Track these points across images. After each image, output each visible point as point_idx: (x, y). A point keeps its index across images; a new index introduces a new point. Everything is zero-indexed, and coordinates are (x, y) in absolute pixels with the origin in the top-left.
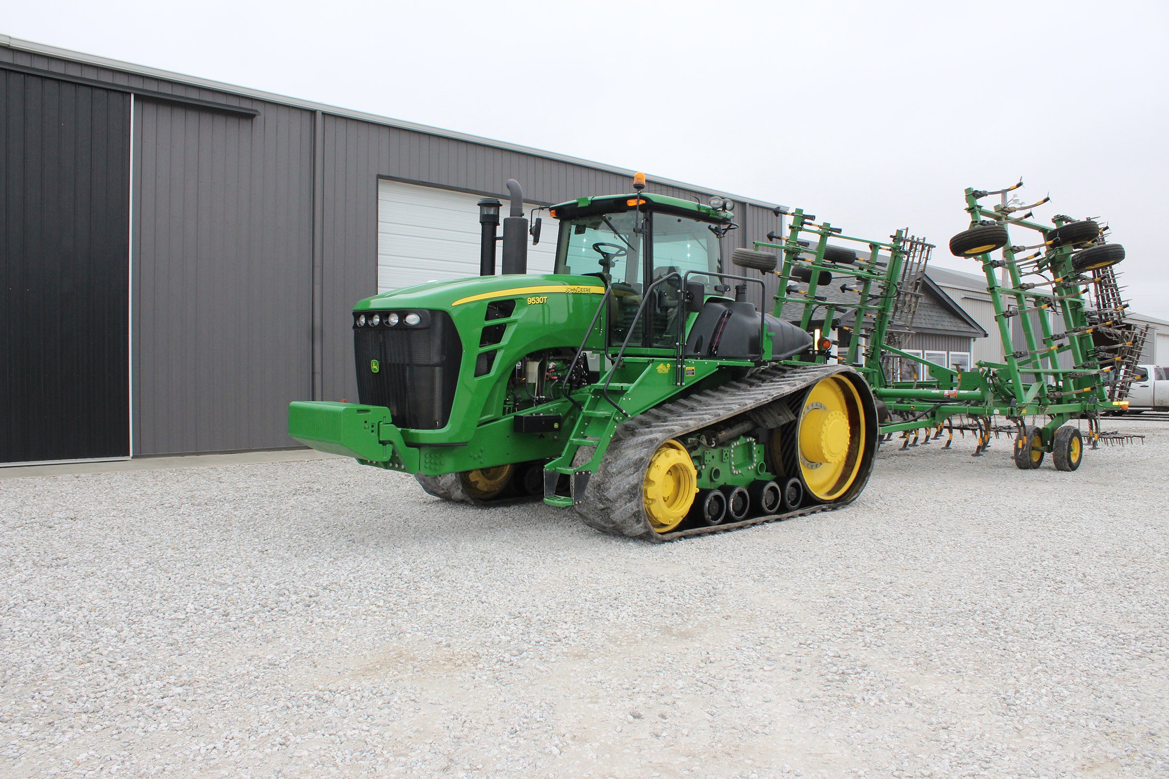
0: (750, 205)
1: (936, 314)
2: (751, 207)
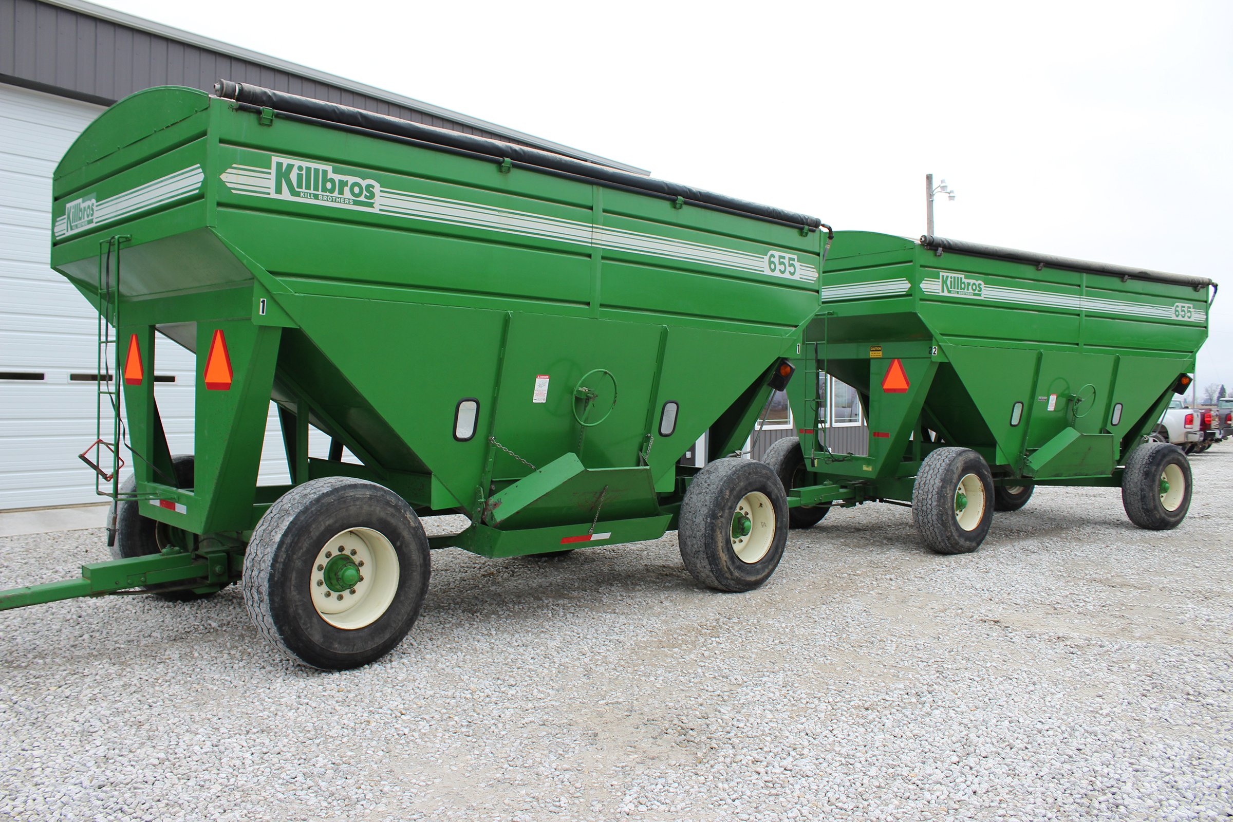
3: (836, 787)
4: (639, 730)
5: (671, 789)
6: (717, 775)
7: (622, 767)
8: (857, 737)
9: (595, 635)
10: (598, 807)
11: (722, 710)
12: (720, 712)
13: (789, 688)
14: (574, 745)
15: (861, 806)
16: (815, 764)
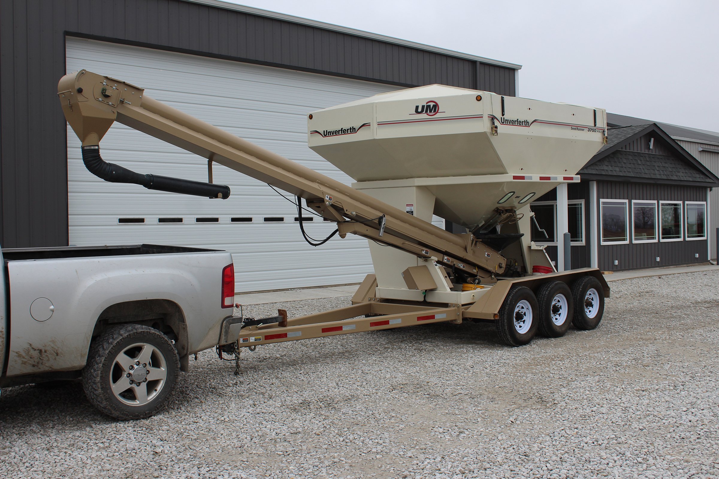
0: (481, 63)
1: (671, 166)
3: (617, 417)
4: (517, 397)
5: (532, 417)
6: (556, 412)
7: (508, 410)
8: (634, 401)
9: (492, 360)
10: (496, 421)
11: (562, 390)
12: (561, 391)
13: (601, 382)
14: (483, 402)
15: (628, 424)
16: (608, 410)
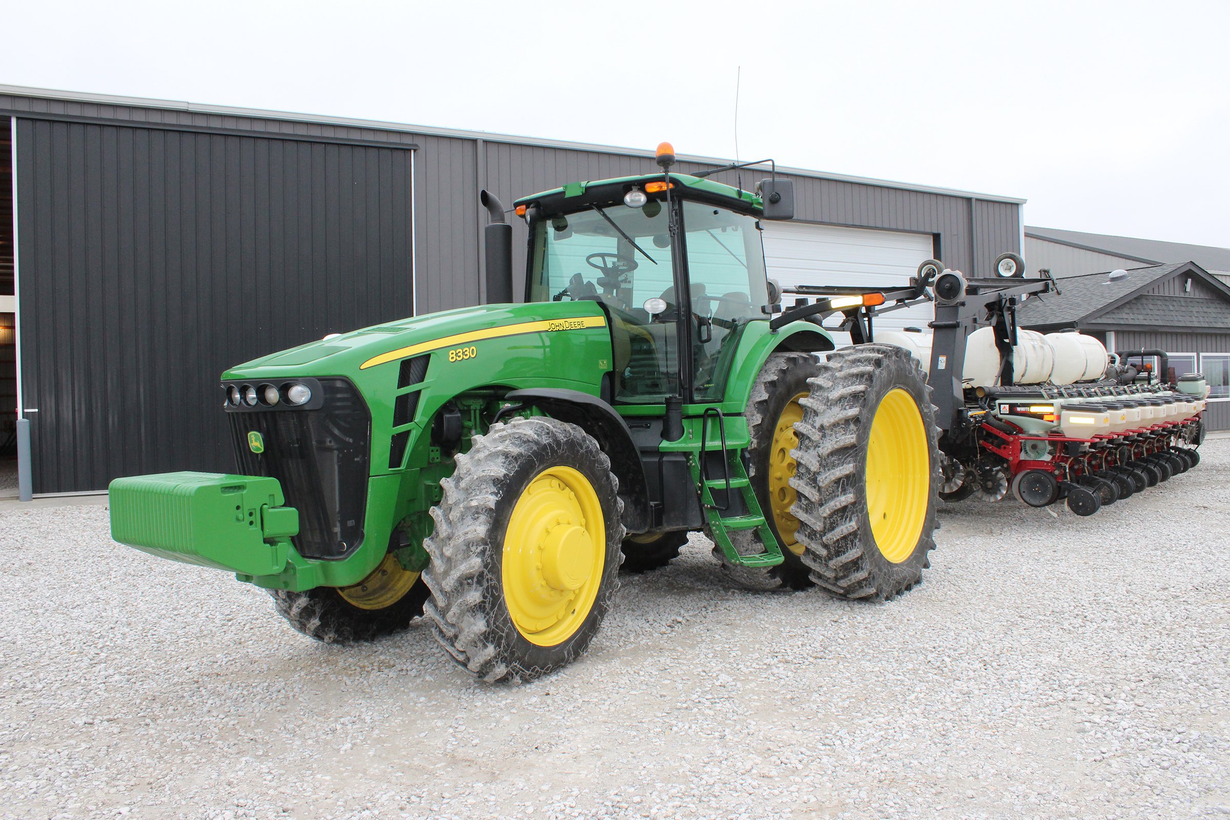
0: (977, 200)
1: (1216, 311)
2: (979, 203)
